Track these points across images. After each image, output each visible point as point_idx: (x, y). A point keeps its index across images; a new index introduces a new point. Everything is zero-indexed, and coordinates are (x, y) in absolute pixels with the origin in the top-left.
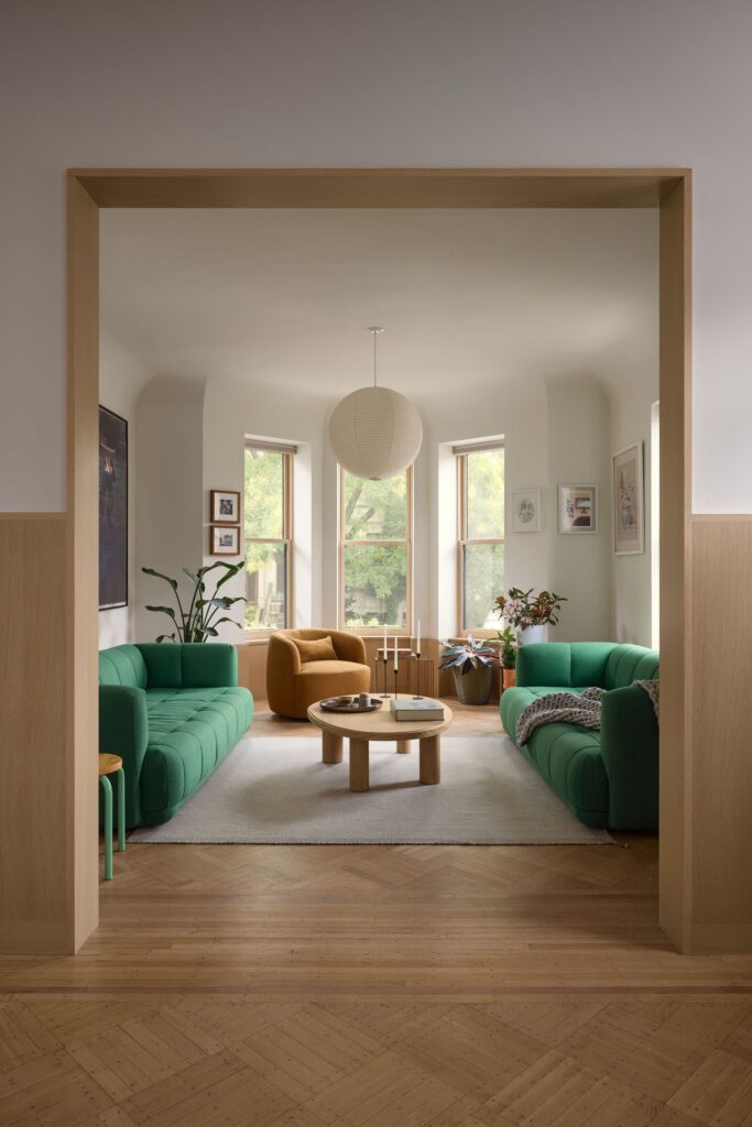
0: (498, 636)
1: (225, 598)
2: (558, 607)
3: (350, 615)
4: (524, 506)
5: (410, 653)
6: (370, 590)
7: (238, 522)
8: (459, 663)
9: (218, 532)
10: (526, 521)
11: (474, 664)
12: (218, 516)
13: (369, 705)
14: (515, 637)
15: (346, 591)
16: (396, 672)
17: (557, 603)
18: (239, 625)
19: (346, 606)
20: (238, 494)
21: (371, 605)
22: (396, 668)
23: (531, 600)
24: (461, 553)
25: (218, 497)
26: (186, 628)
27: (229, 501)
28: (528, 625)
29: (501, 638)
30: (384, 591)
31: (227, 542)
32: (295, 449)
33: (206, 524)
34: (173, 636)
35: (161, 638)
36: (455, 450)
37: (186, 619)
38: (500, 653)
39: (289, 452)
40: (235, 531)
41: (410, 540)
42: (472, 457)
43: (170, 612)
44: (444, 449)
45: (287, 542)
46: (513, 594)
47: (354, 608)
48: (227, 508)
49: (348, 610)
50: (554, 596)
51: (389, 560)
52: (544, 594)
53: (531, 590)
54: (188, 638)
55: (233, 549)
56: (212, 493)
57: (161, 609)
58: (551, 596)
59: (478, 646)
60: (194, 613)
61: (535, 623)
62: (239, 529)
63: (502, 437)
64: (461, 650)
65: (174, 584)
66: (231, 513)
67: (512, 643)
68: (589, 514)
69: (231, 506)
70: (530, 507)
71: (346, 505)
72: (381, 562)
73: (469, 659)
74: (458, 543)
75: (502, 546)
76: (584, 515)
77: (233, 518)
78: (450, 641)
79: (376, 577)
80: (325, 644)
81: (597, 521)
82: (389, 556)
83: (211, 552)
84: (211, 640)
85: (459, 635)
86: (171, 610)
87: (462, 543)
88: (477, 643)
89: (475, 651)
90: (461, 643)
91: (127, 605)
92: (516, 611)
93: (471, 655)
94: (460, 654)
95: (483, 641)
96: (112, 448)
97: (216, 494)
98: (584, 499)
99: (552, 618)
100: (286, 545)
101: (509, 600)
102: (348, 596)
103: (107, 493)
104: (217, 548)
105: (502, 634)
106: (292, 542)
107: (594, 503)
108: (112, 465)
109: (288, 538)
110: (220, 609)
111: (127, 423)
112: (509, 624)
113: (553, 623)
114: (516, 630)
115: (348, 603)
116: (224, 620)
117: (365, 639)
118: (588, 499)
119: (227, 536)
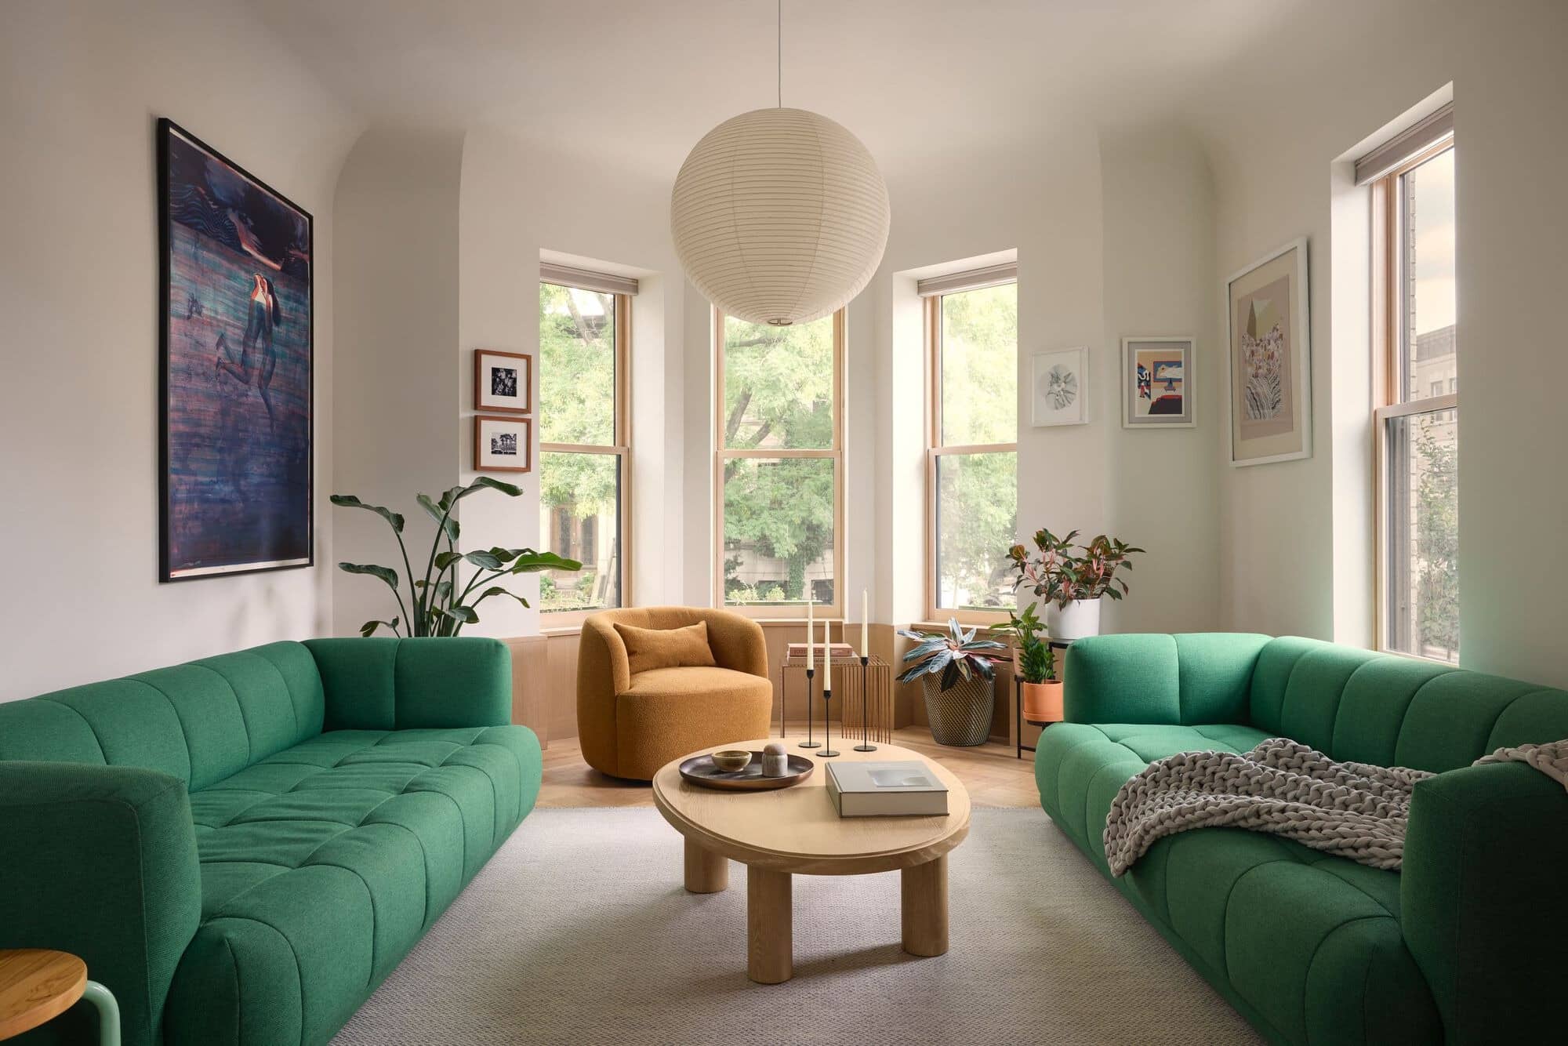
0: (1009, 620)
1: (495, 550)
2: (1128, 565)
3: (734, 584)
4: (1055, 378)
5: (848, 652)
6: (764, 547)
7: (528, 410)
8: (935, 669)
9: (490, 430)
10: (1060, 405)
11: (964, 671)
12: (488, 399)
13: (785, 772)
14: (1042, 621)
15: (727, 549)
16: (827, 694)
17: (1127, 557)
18: (523, 601)
19: (727, 570)
20: (528, 358)
21: (764, 569)
22: (828, 686)
23: (1077, 551)
24: (932, 473)
25: (488, 363)
26: (420, 606)
27: (509, 372)
28: (1071, 599)
29: (1016, 623)
30: (786, 546)
31: (505, 445)
32: (635, 285)
33: (466, 414)
34: (396, 622)
35: (370, 627)
36: (921, 286)
37: (419, 591)
38: (1016, 654)
39: (625, 290)
40: (523, 426)
41: (840, 448)
42: (951, 298)
43: (389, 576)
44: (902, 283)
45: (622, 452)
46: (1043, 540)
47: (739, 573)
48: (504, 383)
49: (730, 577)
50: (1117, 543)
51: (792, 501)
52: (1100, 540)
53: (1073, 534)
54: (422, 627)
55: (519, 460)
56: (477, 355)
57: (371, 569)
58: (1112, 545)
59: (968, 638)
60: (433, 580)
61: (1080, 596)
62: (528, 423)
63: (1010, 255)
64: (937, 645)
65: (399, 522)
66: (514, 394)
67: (1036, 633)
68: (1180, 391)
69: (515, 381)
70: (1068, 380)
71: (727, 415)
72: (780, 503)
73: (952, 662)
74: (927, 454)
75: (1012, 455)
76: (1170, 393)
77: (518, 402)
78: (913, 629)
79: (773, 527)
80: (692, 636)
81: (1193, 404)
82: (792, 495)
83: (476, 465)
84: (467, 631)
85: (928, 616)
86: (391, 571)
87: (933, 453)
88: (965, 631)
89: (964, 647)
90: (938, 632)
91: (311, 564)
92: (1048, 572)
93: (957, 655)
94: (935, 654)
95: (975, 627)
96: (276, 261)
97: (484, 358)
98: (1170, 364)
99: (1113, 584)
100: (619, 458)
101: (1034, 552)
102: (730, 556)
103: (259, 344)
104: (487, 458)
105: (1018, 616)
106: (629, 451)
107: (1188, 373)
108: (271, 291)
109: (623, 445)
110: (487, 573)
111: (311, 218)
112: (1035, 598)
113: (1115, 595)
114: (1044, 610)
115: (730, 566)
116: (495, 591)
117: (765, 626)
118: (1178, 364)
119: (504, 437)
